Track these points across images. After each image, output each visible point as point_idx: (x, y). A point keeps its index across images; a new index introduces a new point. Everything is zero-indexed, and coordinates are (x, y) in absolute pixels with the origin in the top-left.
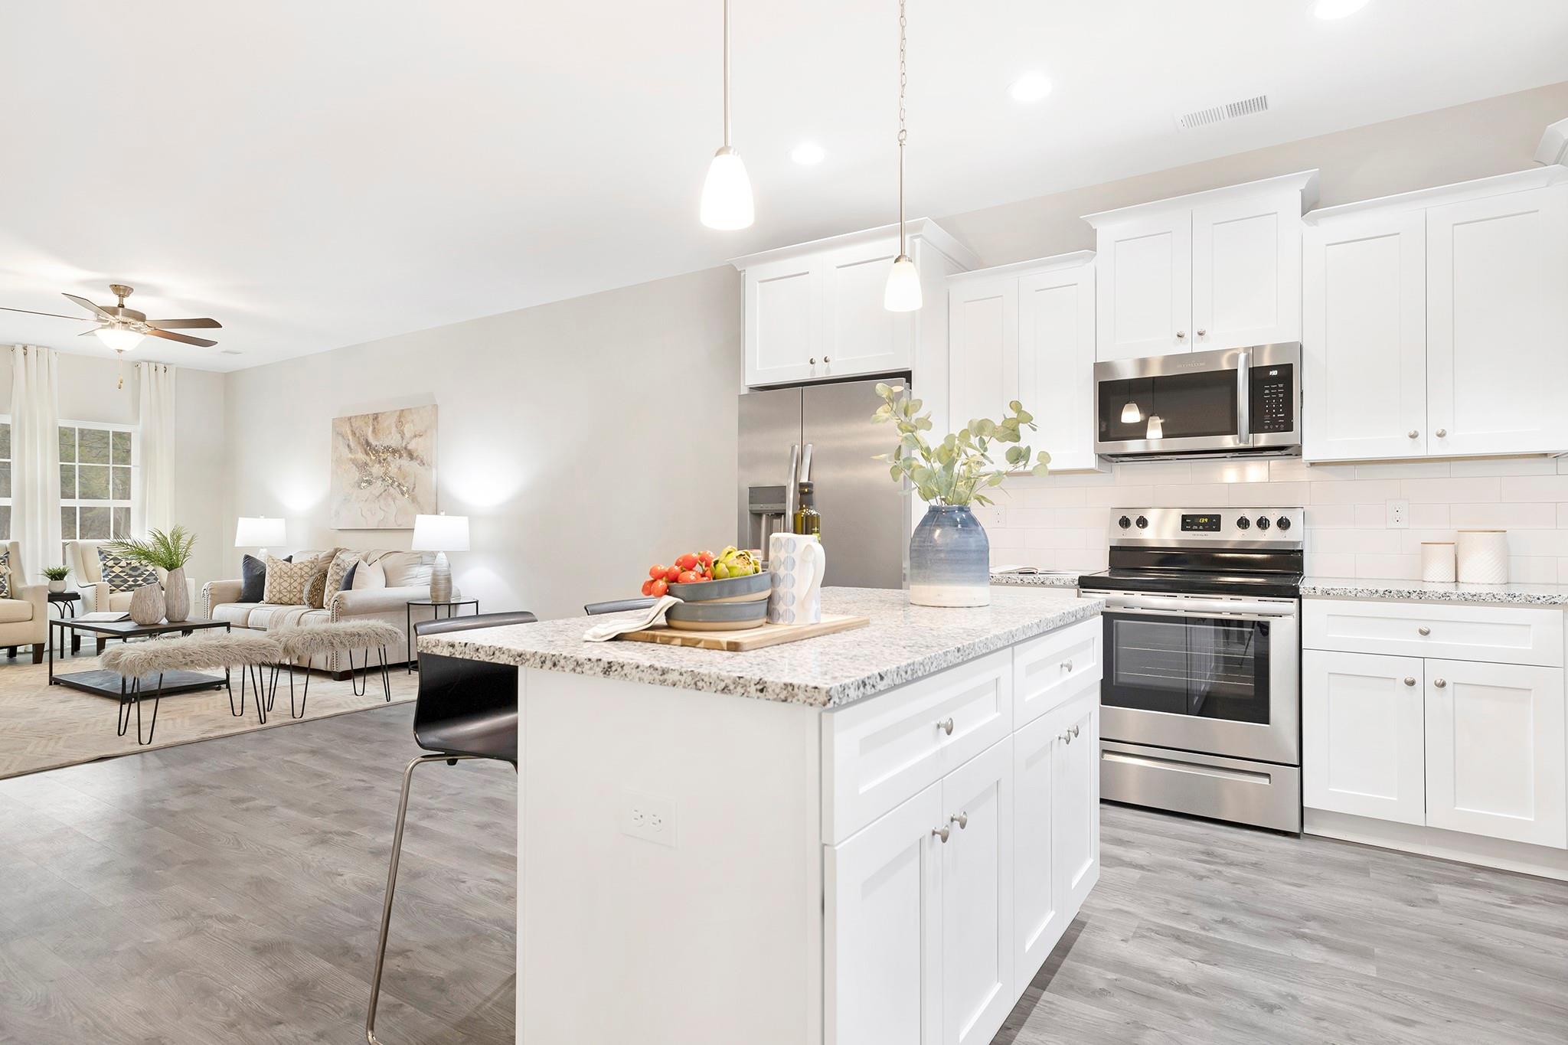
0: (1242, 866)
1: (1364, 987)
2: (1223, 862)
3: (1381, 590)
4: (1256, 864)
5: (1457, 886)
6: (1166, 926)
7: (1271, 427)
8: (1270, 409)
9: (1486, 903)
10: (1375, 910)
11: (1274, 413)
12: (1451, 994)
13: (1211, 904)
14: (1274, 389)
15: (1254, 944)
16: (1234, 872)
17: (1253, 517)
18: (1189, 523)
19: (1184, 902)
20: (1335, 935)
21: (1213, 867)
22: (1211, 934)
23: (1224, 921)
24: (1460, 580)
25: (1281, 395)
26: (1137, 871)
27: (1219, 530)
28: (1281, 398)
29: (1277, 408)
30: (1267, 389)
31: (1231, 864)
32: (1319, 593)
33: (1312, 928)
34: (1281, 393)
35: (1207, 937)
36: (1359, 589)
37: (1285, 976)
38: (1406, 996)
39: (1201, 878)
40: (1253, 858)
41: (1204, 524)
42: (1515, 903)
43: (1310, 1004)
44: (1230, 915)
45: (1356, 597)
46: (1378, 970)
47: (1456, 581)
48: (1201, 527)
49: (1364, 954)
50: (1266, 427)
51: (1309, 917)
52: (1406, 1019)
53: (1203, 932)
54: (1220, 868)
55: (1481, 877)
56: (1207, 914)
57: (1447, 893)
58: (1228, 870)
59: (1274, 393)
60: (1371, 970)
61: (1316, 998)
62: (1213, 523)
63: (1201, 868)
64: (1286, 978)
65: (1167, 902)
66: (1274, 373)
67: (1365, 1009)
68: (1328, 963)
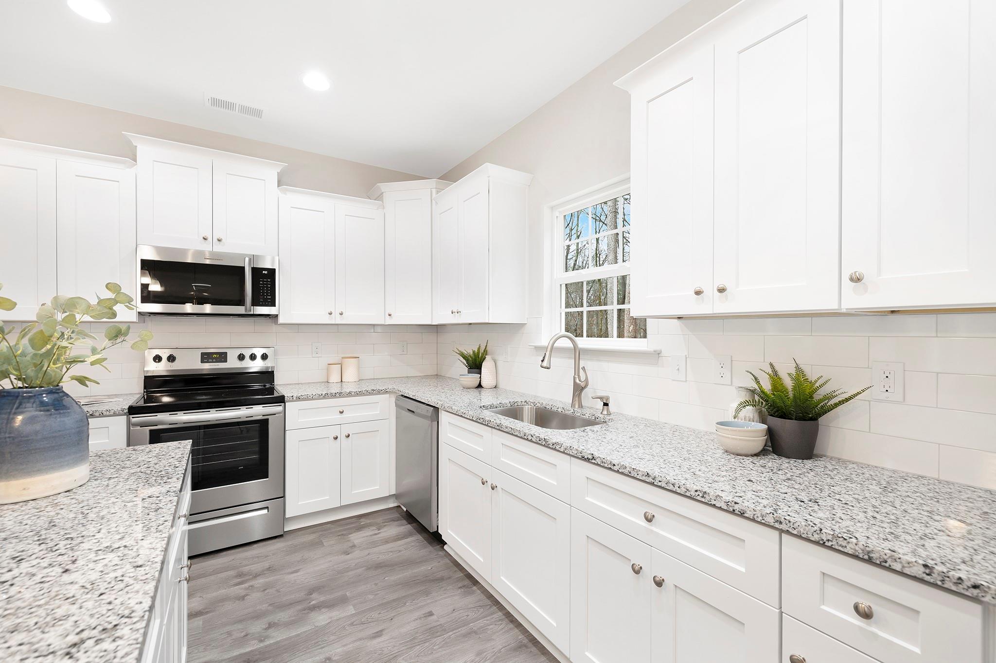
0: (262, 574)
1: (354, 623)
2: (251, 577)
3: (324, 393)
4: (270, 568)
5: (358, 532)
6: (236, 656)
7: (264, 303)
8: (263, 293)
9: (371, 535)
10: (335, 566)
11: (265, 296)
12: (385, 601)
13: (257, 616)
14: (265, 281)
15: (293, 632)
16: (261, 581)
17: (247, 353)
18: (206, 357)
19: (240, 626)
20: (328, 596)
21: (246, 585)
22: (267, 643)
23: (271, 626)
24: (343, 381)
25: (269, 286)
26: (198, 618)
27: (227, 362)
28: (269, 287)
29: (267, 293)
30: (261, 281)
31: (256, 576)
32: (295, 399)
33: (317, 598)
34: (269, 284)
35: (266, 647)
36: (314, 394)
37: (318, 645)
38: (371, 616)
39: (243, 598)
40: (266, 565)
41: (215, 358)
42: (379, 530)
43: (338, 658)
44: (271, 618)
45: (312, 399)
46: (354, 606)
47: (342, 381)
48: (214, 360)
49: (343, 601)
50: (261, 303)
51: (311, 591)
52: (377, 632)
53: (262, 645)
54: (251, 583)
55: (363, 521)
56: (257, 627)
57: (357, 538)
58: (257, 582)
59: (265, 284)
60: (350, 610)
61: (338, 650)
62: (222, 357)
63: (238, 590)
64: (320, 647)
65: (229, 634)
66: (266, 272)
67: (360, 639)
68: (333, 619)
